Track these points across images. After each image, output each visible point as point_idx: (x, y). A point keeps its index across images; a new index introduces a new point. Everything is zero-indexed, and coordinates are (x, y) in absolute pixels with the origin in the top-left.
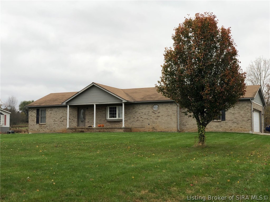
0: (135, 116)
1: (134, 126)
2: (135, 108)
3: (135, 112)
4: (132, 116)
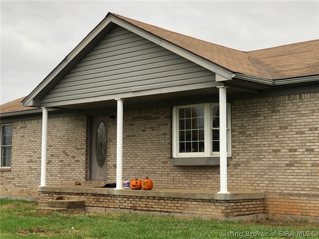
0: (280, 142)
1: (278, 188)
2: (278, 111)
3: (281, 128)
4: (270, 145)
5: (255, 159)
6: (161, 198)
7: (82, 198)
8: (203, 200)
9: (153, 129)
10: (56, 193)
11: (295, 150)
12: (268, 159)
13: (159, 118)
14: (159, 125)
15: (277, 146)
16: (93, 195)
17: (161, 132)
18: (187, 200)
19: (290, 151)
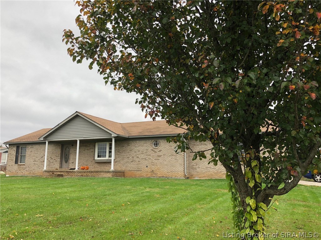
1: (128, 169)
2: (130, 145)
3: (130, 150)
4: (127, 156)
5: (122, 160)
6: (92, 172)
7: (62, 173)
8: (106, 172)
9: (88, 150)
10: (51, 172)
11: (134, 157)
12: (126, 160)
13: (90, 146)
14: (90, 148)
15: (129, 156)
16: (66, 172)
17: (91, 151)
18: (101, 172)
19: (132, 157)
